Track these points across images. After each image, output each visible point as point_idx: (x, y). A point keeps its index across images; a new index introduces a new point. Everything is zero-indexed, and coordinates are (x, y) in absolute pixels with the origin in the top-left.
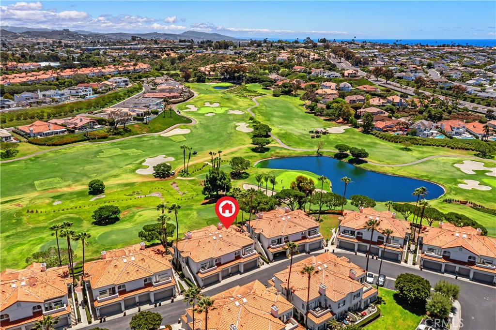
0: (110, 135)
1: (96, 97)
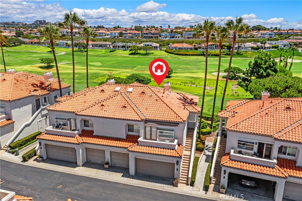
0: (222, 55)
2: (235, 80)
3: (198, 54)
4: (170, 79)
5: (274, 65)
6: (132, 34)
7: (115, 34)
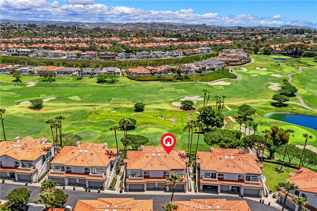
0: (174, 79)
1: (183, 57)
2: (189, 110)
3: (155, 79)
4: (143, 112)
5: (214, 114)
6: (89, 54)
7: (72, 54)
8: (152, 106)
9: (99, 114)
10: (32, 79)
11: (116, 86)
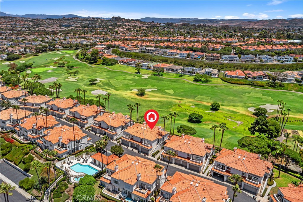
4: (217, 111)
6: (197, 55)
7: (184, 54)
8: (228, 107)
9: (181, 107)
10: (147, 72)
11: (207, 85)
